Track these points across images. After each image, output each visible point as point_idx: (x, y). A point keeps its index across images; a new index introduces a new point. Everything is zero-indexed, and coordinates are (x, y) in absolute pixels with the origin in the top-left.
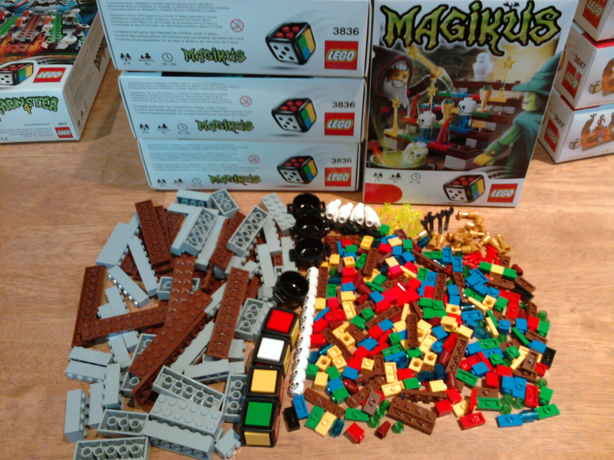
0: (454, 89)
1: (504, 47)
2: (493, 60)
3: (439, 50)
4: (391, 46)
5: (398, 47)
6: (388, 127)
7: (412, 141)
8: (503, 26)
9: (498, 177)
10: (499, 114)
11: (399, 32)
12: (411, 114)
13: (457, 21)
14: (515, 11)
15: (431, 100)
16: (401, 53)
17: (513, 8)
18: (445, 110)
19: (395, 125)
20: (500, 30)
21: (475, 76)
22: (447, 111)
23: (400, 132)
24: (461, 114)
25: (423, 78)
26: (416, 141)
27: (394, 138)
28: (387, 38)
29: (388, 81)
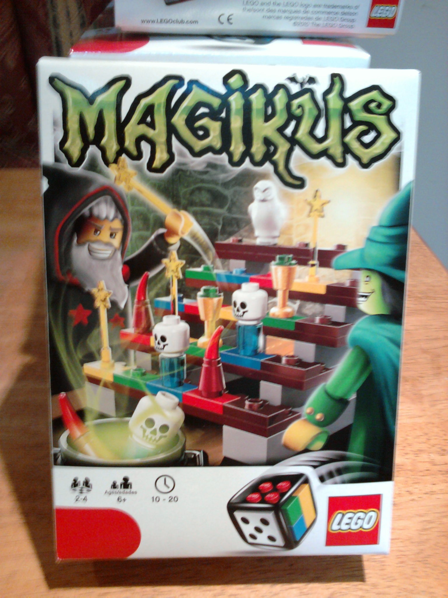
0: (218, 261)
1: (302, 168)
2: (285, 197)
3: (177, 172)
4: (78, 164)
5: (93, 166)
6: (91, 357)
7: (147, 391)
8: (293, 124)
9: (338, 478)
10: (317, 320)
11: (91, 131)
12: (138, 323)
13: (203, 110)
14: (311, 92)
15: (174, 288)
16: (100, 180)
17: (307, 86)
18: (206, 315)
19: (106, 352)
20: (289, 131)
21: (257, 233)
22: (211, 315)
23: (119, 369)
24: (241, 323)
25: (153, 237)
26: (154, 391)
27: (106, 385)
28: (67, 145)
29: (80, 243)
